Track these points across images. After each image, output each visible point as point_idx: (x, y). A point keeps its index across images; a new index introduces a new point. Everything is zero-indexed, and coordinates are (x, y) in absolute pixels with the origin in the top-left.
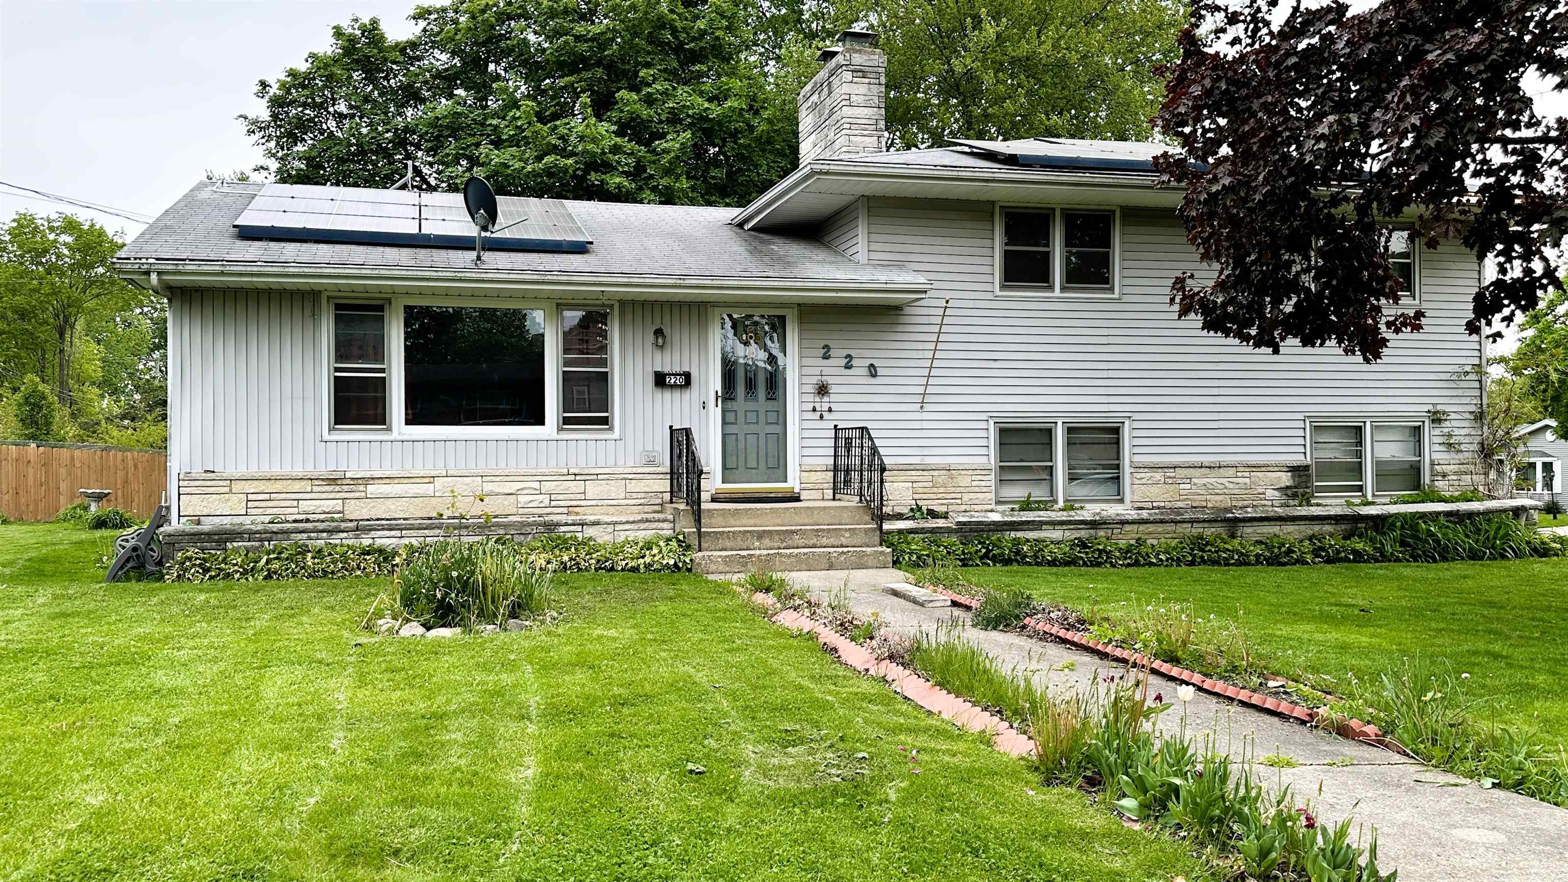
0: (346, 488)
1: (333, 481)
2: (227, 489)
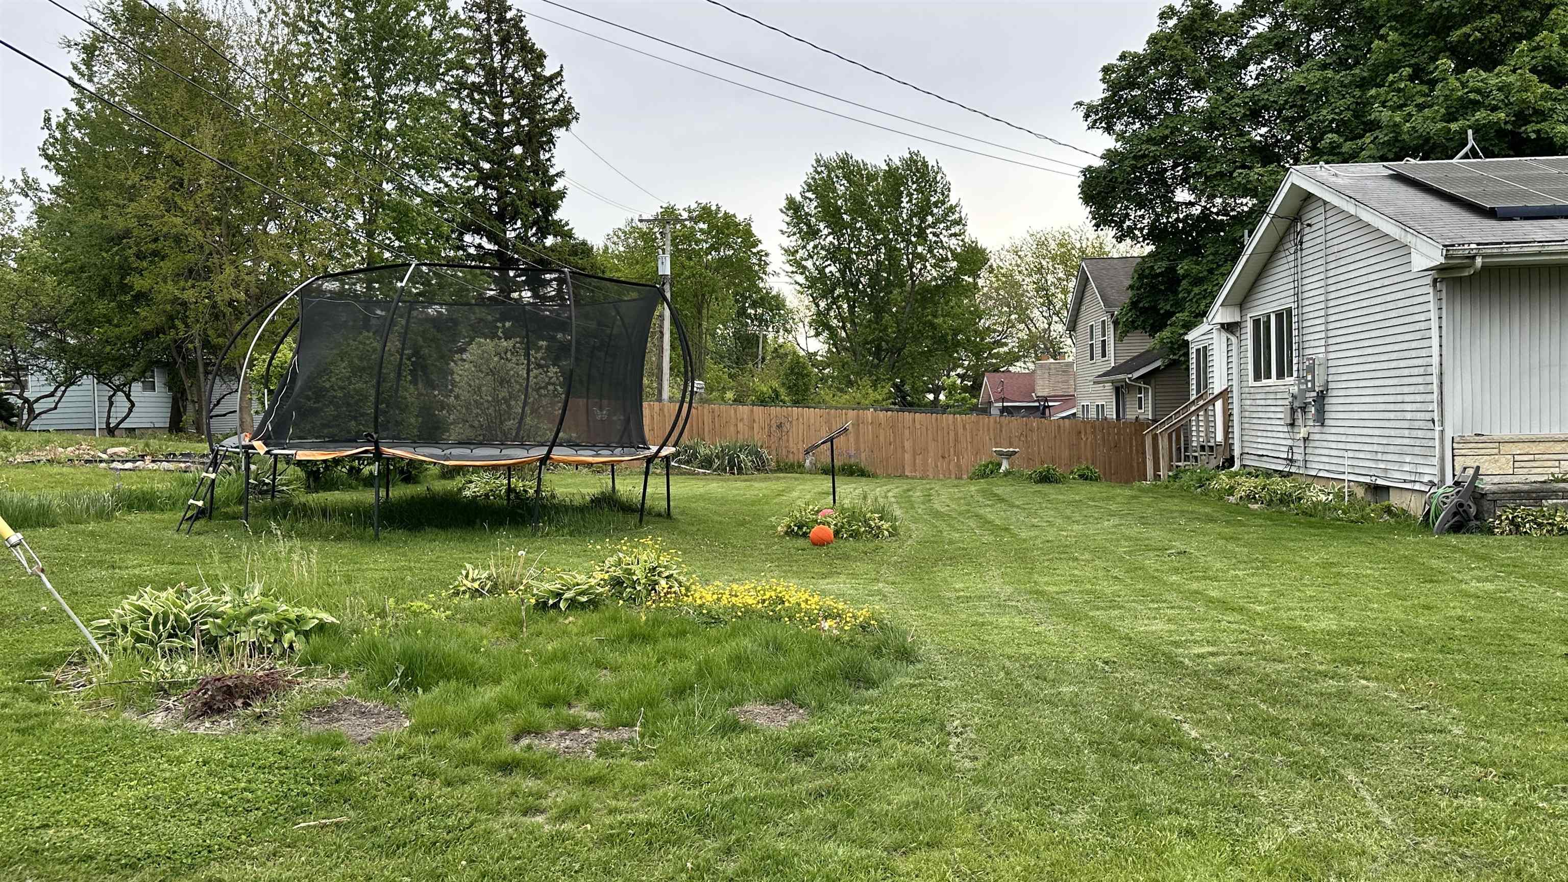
2: (1496, 451)
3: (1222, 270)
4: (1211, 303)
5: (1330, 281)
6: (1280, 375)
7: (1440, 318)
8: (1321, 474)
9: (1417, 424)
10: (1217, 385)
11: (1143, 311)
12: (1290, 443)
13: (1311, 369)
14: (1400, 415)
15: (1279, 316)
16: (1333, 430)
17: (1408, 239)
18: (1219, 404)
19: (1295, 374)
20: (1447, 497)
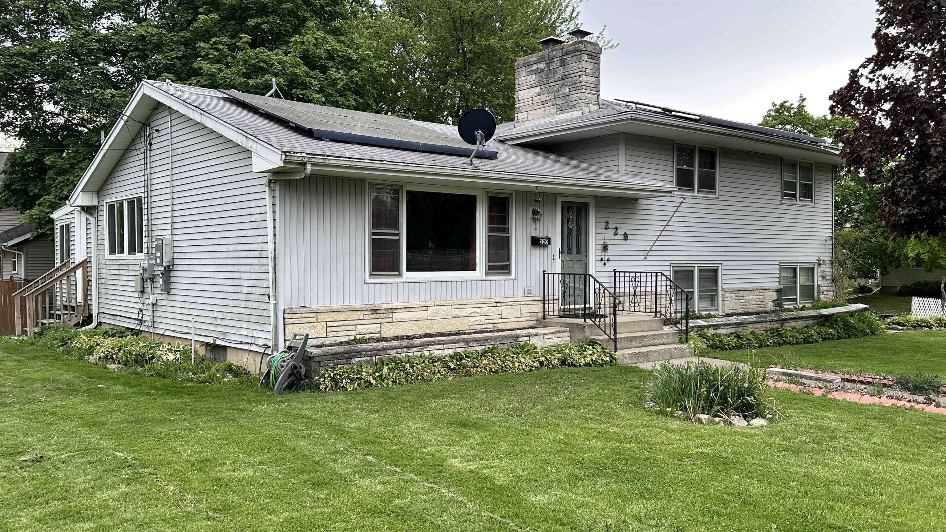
0: (382, 316)
1: (375, 311)
2: (315, 319)
3: (82, 165)
4: (72, 190)
5: (175, 177)
6: (132, 250)
7: (274, 212)
8: (167, 333)
9: (253, 297)
10: (78, 256)
11: (15, 192)
12: (140, 306)
13: (160, 248)
14: (237, 289)
15: (131, 203)
16: (178, 298)
17: (249, 144)
18: (79, 272)
19: (145, 251)
20: (284, 361)
